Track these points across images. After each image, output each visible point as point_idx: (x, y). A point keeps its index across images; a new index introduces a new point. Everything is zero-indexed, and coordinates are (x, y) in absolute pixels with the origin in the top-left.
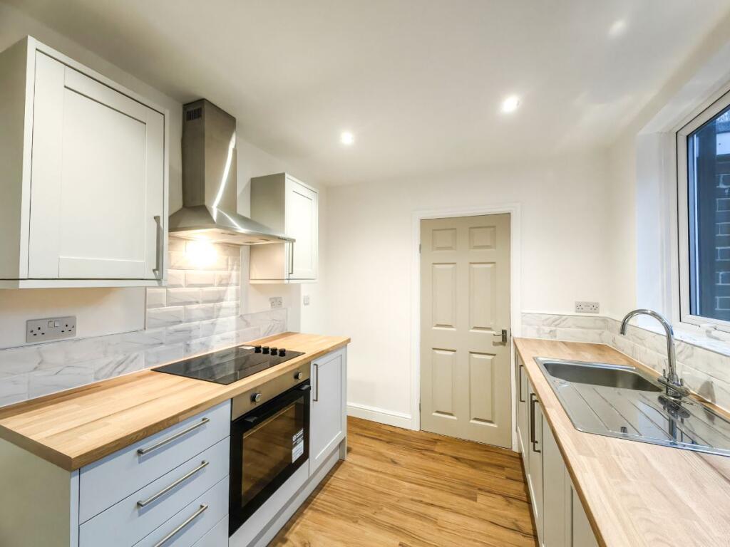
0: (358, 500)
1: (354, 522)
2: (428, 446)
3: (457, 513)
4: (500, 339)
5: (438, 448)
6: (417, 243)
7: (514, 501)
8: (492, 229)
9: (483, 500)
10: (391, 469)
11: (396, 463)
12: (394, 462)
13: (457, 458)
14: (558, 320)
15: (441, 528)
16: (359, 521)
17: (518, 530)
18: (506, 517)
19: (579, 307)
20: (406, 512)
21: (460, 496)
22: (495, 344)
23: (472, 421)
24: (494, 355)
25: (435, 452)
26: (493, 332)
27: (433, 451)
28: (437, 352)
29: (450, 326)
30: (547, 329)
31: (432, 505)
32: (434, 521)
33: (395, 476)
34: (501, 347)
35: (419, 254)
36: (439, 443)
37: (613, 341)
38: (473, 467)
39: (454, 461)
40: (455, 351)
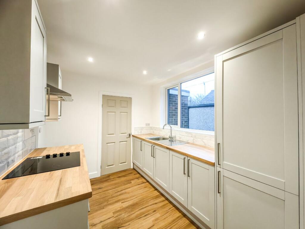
0: (98, 204)
1: (103, 209)
2: (107, 179)
3: (130, 188)
4: (128, 136)
5: (111, 177)
6: (101, 104)
7: (139, 178)
8: (127, 102)
9: (133, 182)
10: (100, 190)
11: (101, 188)
12: (100, 188)
13: (119, 177)
14: (142, 129)
15: (128, 193)
16: (105, 207)
17: (144, 183)
18: (140, 182)
19: (146, 125)
20: (116, 196)
21: (127, 184)
22: (127, 138)
23: (120, 165)
24: (127, 141)
25: (112, 179)
26: (127, 134)
27: (110, 179)
28: (108, 144)
29: (113, 134)
30: (140, 131)
31: (122, 190)
32: (126, 193)
33: (104, 191)
34: (129, 138)
35: (102, 108)
36: (110, 176)
37: (153, 132)
38: (125, 177)
39: (119, 178)
40: (115, 142)
